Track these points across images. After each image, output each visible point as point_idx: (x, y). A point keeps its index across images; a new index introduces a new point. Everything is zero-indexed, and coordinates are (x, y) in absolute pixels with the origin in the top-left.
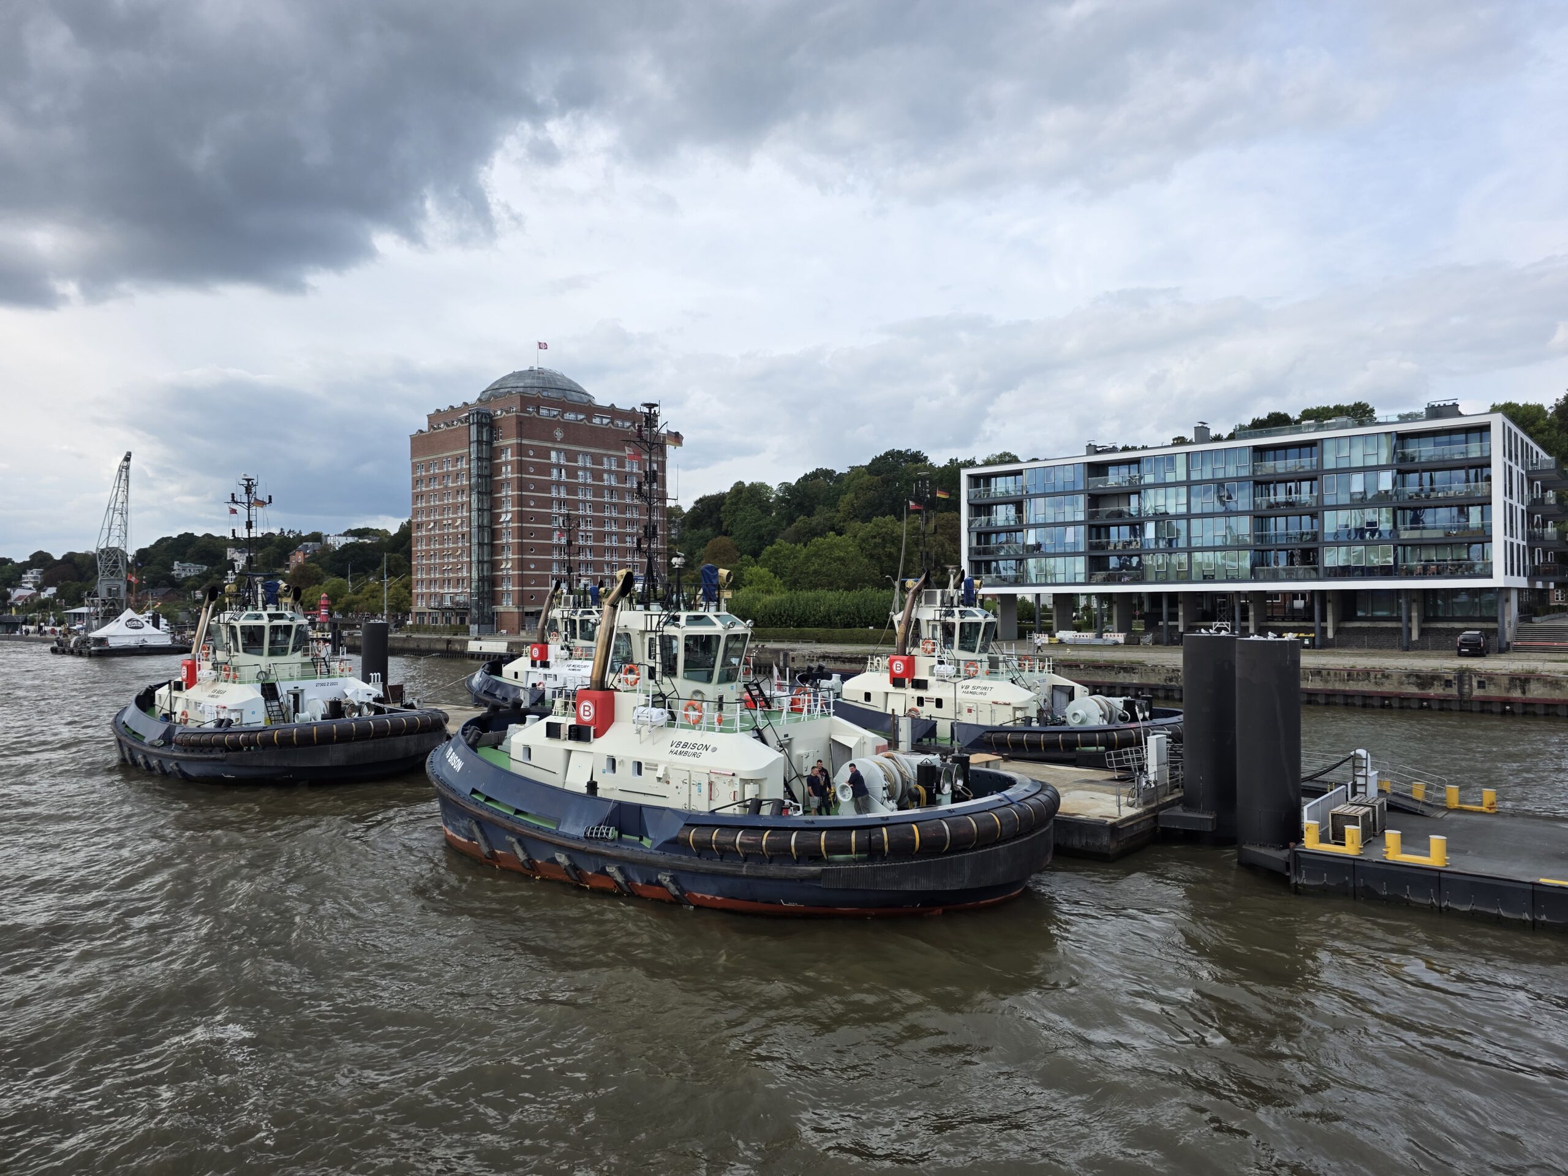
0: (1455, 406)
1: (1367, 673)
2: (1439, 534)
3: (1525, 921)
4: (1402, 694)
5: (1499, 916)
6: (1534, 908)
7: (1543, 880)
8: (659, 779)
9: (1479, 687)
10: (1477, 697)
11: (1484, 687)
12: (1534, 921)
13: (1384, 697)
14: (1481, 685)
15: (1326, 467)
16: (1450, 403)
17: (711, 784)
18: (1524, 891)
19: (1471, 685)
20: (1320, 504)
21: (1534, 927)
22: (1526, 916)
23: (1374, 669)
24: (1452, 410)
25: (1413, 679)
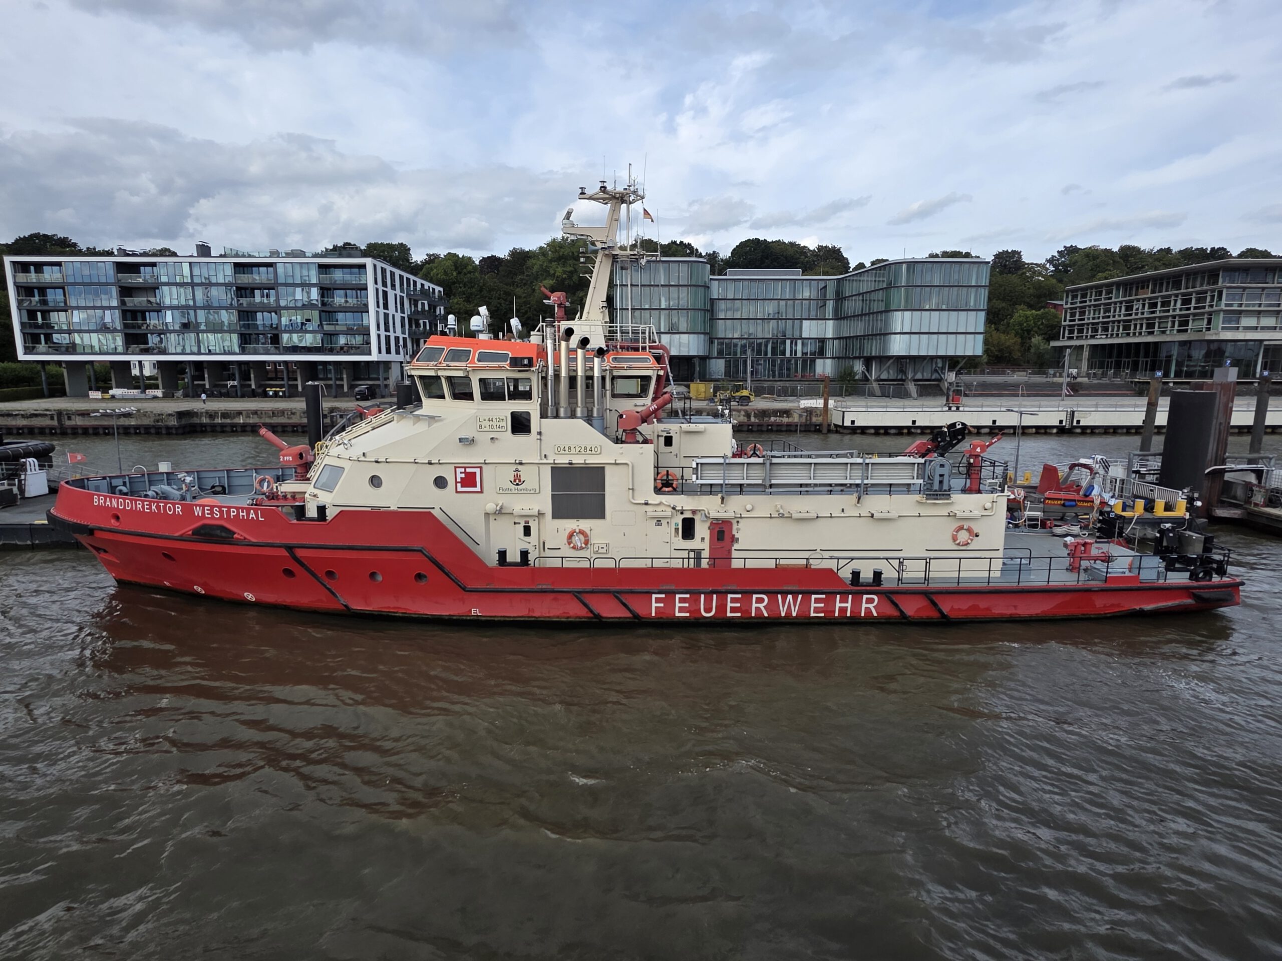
1: (282, 412)
2: (345, 328)
3: (28, 545)
5: (16, 545)
6: (32, 538)
7: (36, 522)
12: (33, 544)
13: (294, 426)
15: (280, 281)
18: (26, 529)
20: (279, 305)
21: (33, 548)
22: (29, 542)
23: (287, 410)
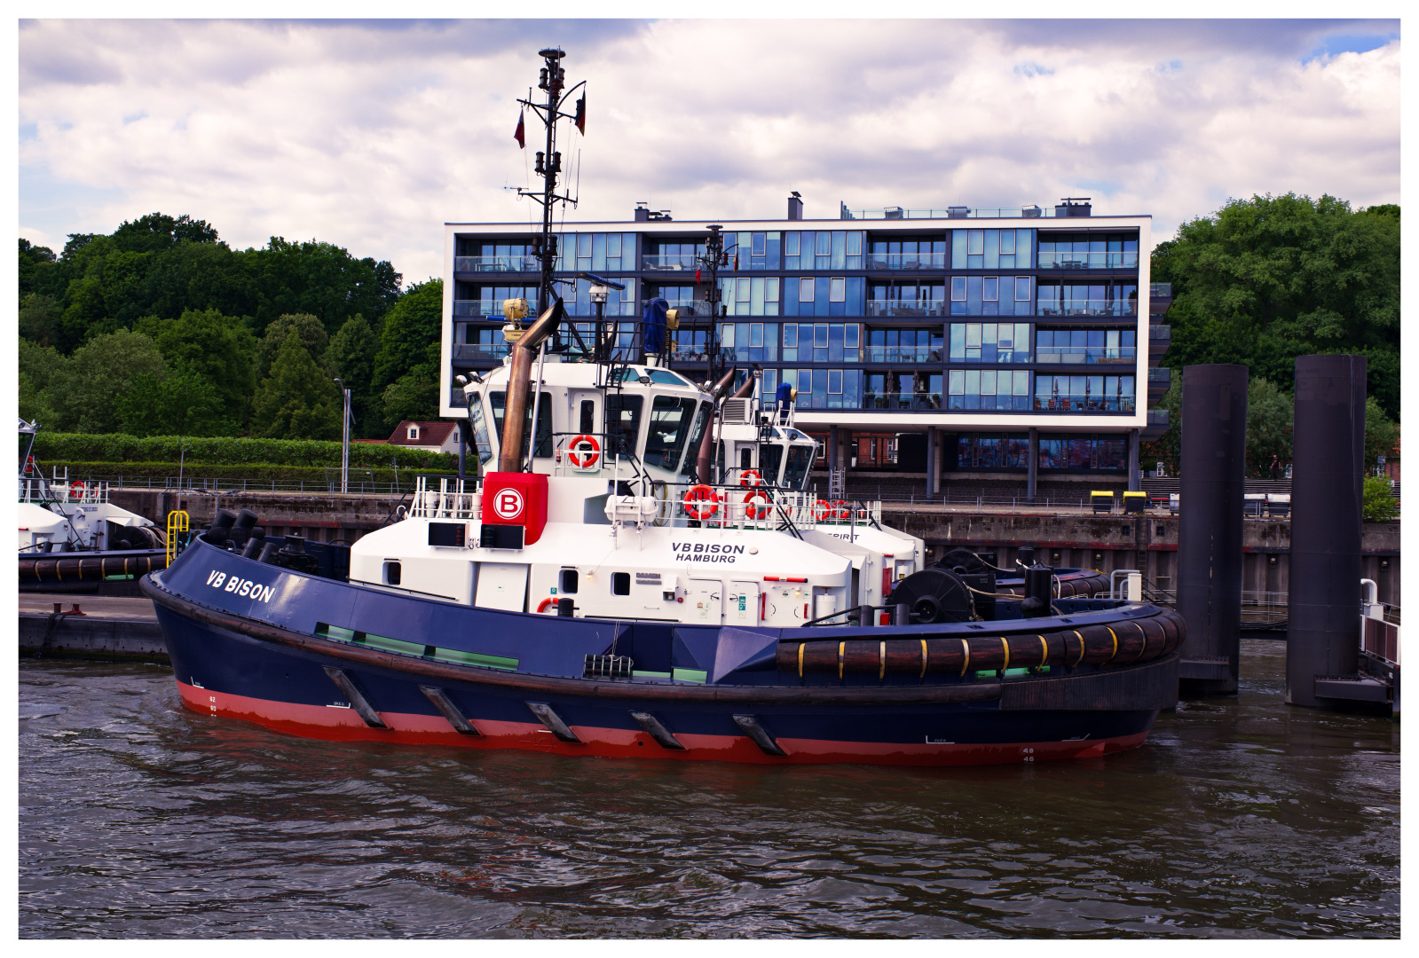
0: (1088, 207)
4: (1074, 544)
8: (666, 595)
9: (1158, 534)
10: (1155, 546)
11: (1162, 534)
14: (1160, 531)
15: (955, 266)
16: (1082, 203)
17: (763, 597)
19: (1148, 532)
20: (947, 314)
24: (1083, 211)
25: (1087, 526)
